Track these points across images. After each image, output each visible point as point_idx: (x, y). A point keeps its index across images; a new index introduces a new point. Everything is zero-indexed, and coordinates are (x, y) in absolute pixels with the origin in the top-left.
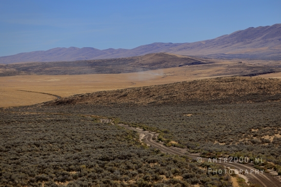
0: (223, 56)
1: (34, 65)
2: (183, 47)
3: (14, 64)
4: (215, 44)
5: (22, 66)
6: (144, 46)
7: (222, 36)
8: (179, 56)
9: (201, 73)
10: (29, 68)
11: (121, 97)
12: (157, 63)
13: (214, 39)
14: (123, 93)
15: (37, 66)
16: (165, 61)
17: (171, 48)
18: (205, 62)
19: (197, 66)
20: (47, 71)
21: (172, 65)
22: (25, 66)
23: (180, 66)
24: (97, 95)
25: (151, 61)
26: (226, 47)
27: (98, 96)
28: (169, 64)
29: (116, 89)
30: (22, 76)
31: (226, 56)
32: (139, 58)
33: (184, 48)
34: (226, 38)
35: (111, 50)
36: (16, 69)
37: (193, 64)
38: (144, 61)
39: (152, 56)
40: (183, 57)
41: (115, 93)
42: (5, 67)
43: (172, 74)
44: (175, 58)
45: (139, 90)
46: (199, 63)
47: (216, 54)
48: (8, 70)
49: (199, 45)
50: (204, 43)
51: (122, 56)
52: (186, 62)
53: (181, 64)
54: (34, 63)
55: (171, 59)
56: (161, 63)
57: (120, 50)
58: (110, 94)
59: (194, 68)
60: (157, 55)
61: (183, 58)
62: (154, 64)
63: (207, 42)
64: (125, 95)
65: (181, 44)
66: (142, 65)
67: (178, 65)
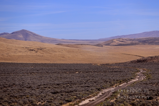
1: (149, 39)
3: (139, 38)
5: (143, 40)
10: (146, 41)
15: (151, 40)
20: (157, 42)
22: (144, 39)
30: (139, 45)
36: (139, 41)
42: (133, 40)
48: (134, 42)
54: (150, 38)
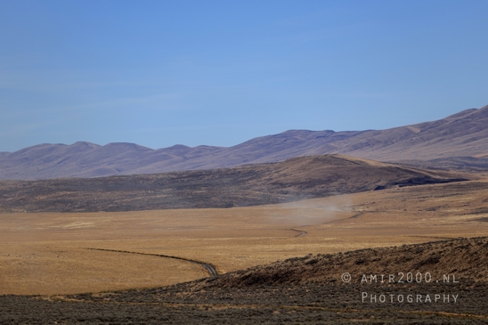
0: (469, 162)
2: (364, 141)
4: (445, 134)
6: (262, 139)
7: (463, 113)
8: (372, 163)
9: (446, 206)
11: (422, 264)
12: (320, 182)
13: (442, 121)
14: (426, 255)
16: (340, 177)
17: (332, 144)
18: (438, 177)
19: (430, 189)
20: (41, 202)
21: (358, 185)
23: (379, 188)
24: (354, 259)
25: (303, 176)
26: (474, 139)
27: (358, 263)
28: (350, 184)
29: (399, 245)
31: (478, 162)
32: (271, 167)
33: (368, 144)
34: (473, 117)
35: (180, 150)
37: (410, 182)
38: (285, 175)
39: (304, 163)
40: (384, 165)
41: (402, 255)
43: (371, 209)
44: (363, 169)
45: (467, 247)
46: (427, 180)
47: (451, 159)
49: (404, 135)
50: (418, 131)
51: (208, 164)
52: (393, 177)
53: (379, 184)
55: (354, 170)
56: (329, 180)
57: (202, 150)
58: (388, 257)
59: (424, 194)
60: (317, 160)
61: (384, 168)
62: (310, 183)
63: (425, 127)
64: (433, 261)
65: (356, 134)
66: (283, 185)
67: (373, 186)
